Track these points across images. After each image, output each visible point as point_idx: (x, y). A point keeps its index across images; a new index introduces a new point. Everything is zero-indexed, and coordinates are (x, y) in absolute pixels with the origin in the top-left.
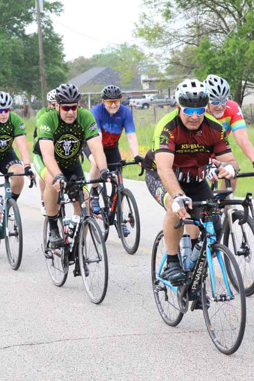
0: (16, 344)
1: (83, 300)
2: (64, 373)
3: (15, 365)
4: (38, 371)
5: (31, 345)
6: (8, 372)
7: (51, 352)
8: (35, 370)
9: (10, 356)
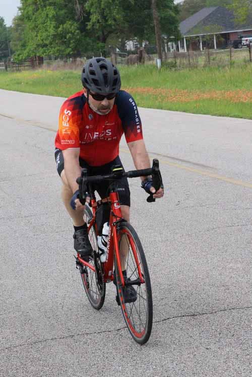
0: (175, 315)
1: (240, 259)
2: (238, 351)
3: (180, 341)
4: (207, 349)
5: (194, 315)
6: (172, 350)
7: (218, 325)
8: (203, 348)
9: (172, 330)
